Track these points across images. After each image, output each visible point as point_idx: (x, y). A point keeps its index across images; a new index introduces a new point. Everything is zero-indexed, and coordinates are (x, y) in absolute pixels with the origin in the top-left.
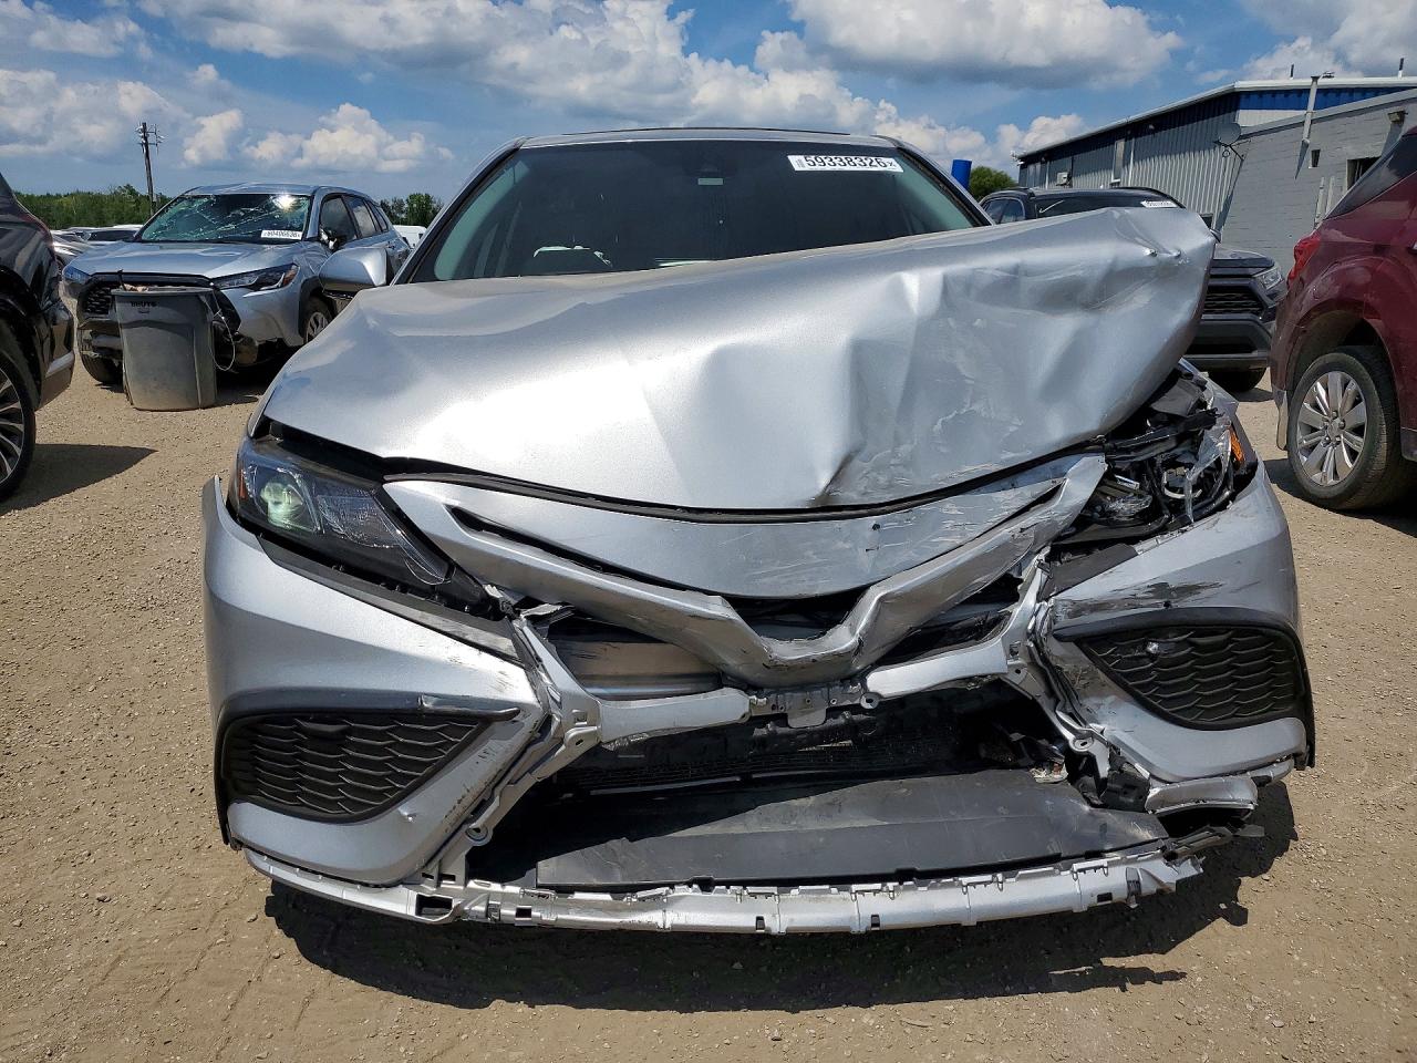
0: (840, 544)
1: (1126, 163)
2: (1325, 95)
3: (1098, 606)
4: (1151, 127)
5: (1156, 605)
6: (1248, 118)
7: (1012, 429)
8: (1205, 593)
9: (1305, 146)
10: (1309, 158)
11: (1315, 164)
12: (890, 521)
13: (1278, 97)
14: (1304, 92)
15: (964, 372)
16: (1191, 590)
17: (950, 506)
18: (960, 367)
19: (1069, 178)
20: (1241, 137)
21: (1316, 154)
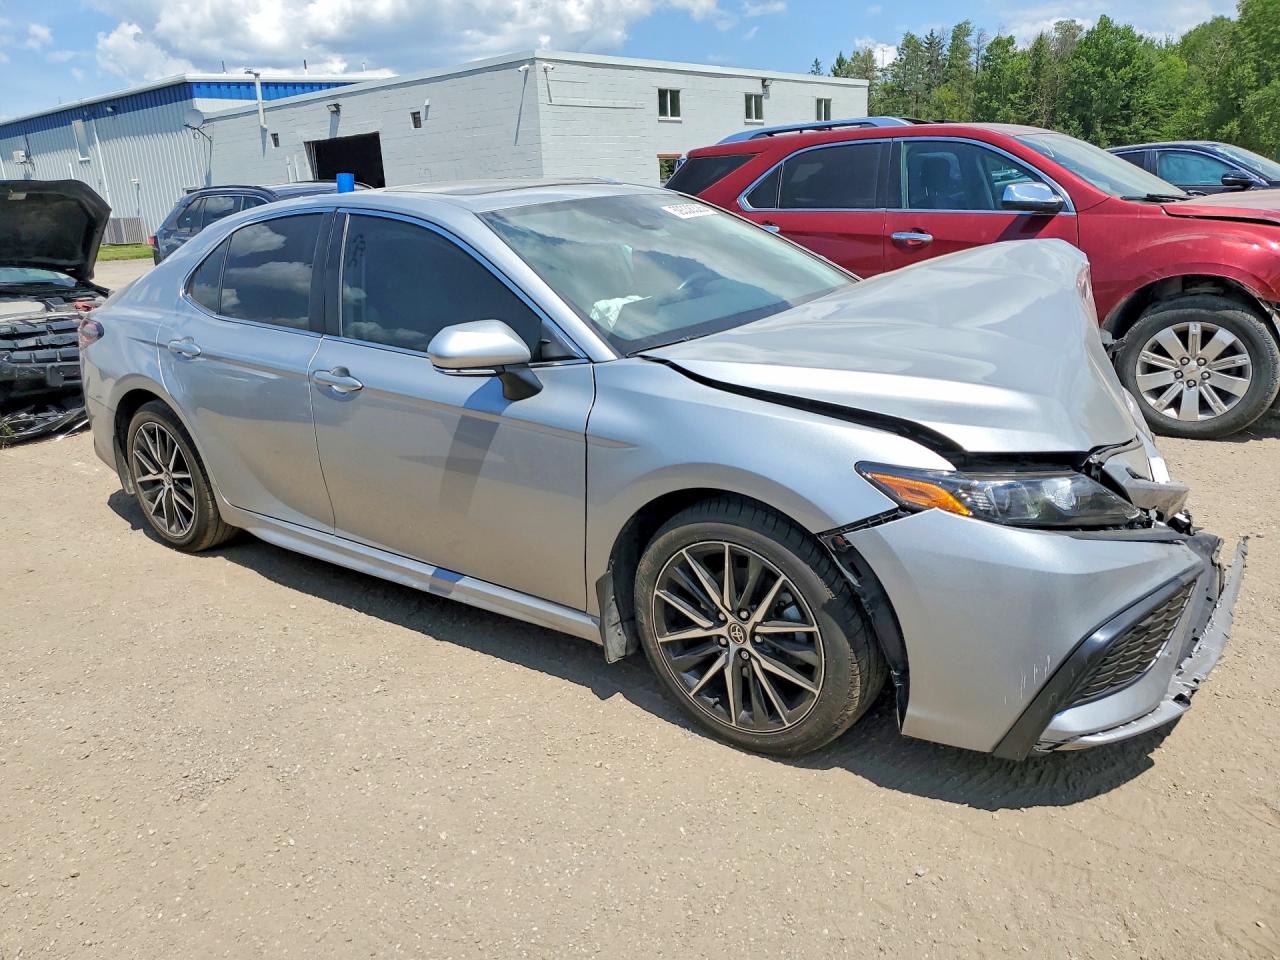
1: (91, 142)
2: (267, 88)
4: (109, 109)
6: (204, 105)
9: (264, 131)
10: (270, 140)
11: (277, 144)
13: (223, 88)
14: (249, 85)
19: (28, 156)
20: (205, 121)
21: (275, 137)
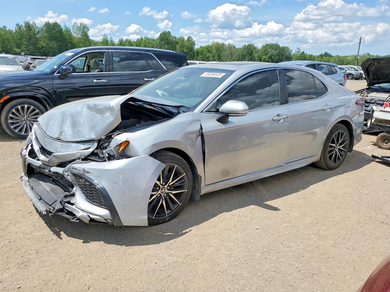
0: (57, 145)
3: (75, 169)
5: (82, 172)
7: (84, 134)
8: (90, 174)
12: (64, 144)
15: (81, 122)
16: (88, 172)
17: (74, 145)
18: (81, 121)
